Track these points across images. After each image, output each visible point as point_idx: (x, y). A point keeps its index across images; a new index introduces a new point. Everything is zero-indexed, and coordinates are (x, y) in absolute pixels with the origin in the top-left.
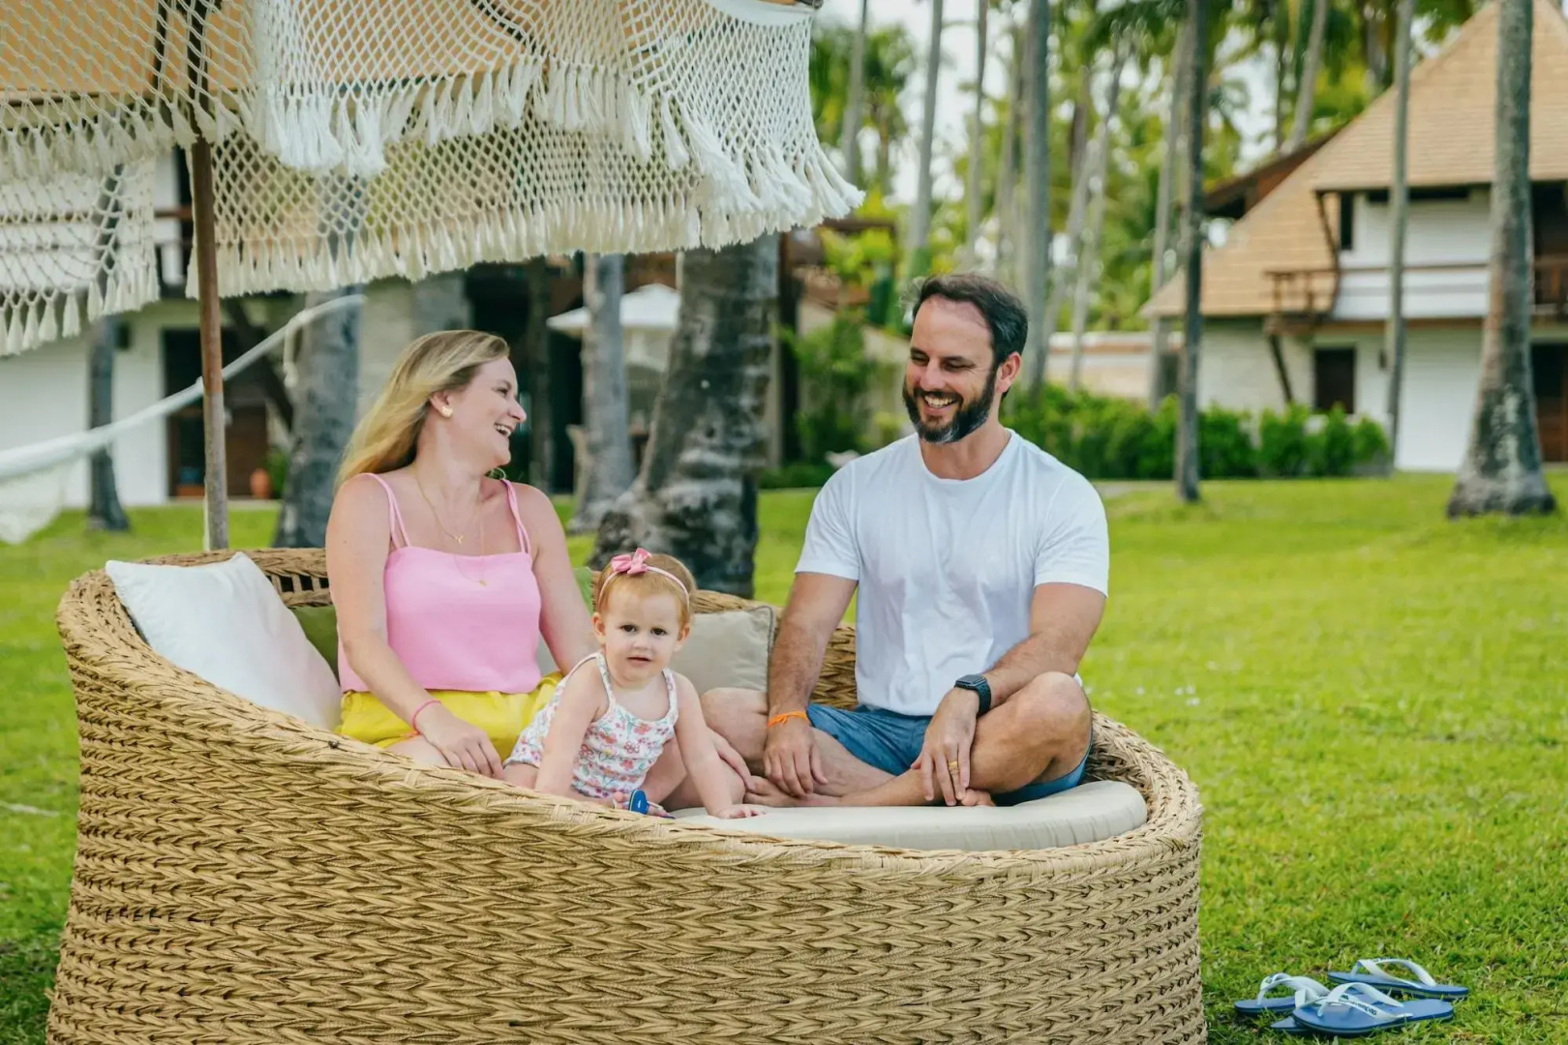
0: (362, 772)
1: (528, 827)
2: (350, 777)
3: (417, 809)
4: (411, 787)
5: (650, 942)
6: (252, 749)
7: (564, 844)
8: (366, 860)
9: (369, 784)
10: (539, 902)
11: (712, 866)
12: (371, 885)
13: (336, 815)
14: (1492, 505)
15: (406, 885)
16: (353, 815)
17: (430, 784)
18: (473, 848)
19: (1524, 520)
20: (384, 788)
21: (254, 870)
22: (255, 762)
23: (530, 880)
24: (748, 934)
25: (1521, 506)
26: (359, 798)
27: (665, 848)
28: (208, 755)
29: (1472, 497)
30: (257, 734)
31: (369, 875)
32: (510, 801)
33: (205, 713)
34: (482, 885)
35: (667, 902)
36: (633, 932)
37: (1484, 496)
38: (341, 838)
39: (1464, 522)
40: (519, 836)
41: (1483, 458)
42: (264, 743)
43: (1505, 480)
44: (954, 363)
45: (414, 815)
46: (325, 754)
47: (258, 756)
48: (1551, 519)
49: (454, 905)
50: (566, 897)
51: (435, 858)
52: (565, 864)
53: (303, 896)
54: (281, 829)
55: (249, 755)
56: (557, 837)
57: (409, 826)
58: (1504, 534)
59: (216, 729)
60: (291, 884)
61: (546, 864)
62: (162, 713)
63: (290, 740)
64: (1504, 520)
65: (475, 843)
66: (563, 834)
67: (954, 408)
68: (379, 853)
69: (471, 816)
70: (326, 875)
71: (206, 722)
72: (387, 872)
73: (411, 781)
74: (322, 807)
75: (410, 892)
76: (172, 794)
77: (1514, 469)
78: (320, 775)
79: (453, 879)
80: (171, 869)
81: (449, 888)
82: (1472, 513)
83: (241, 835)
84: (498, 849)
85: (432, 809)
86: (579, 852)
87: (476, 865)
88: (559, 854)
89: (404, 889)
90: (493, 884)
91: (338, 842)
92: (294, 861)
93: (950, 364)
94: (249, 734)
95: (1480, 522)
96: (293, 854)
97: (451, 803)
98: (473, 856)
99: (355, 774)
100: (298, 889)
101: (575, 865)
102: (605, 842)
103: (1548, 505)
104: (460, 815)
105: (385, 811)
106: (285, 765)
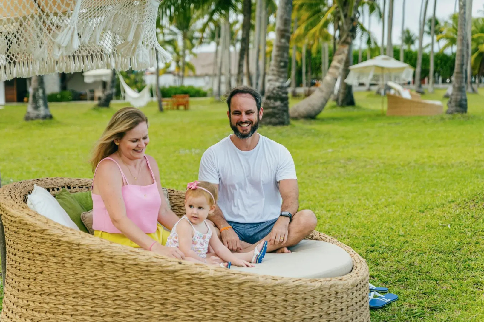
0: (194, 272)
1: (253, 286)
2: (189, 274)
3: (214, 283)
4: (212, 275)
5: (287, 319)
6: (147, 266)
7: (263, 290)
8: (193, 301)
9: (196, 276)
10: (254, 310)
11: (305, 291)
12: (194, 310)
13: (181, 287)
14: (37, 117)
15: (208, 309)
16: (188, 287)
17: (219, 274)
18: (233, 295)
19: (46, 121)
20: (202, 277)
21: (144, 308)
22: (148, 271)
23: (252, 303)
24: (312, 312)
25: (45, 117)
26: (192, 281)
27: (292, 288)
28: (124, 269)
29: (32, 115)
30: (149, 261)
31: (195, 307)
32: (245, 278)
33: (124, 254)
34: (236, 306)
35: (292, 305)
36: (283, 316)
37: (35, 115)
38: (183, 295)
39: (30, 122)
40: (249, 289)
41: (34, 105)
42: (152, 264)
43: (40, 111)
44: (249, 112)
45: (213, 285)
46: (178, 267)
47: (150, 268)
48: (52, 121)
49: (226, 314)
50: (263, 307)
51: (220, 299)
52: (263, 297)
53: (167, 316)
54: (158, 293)
55: (146, 268)
56: (261, 288)
57: (211, 289)
58: (42, 124)
59: (130, 260)
60: (161, 312)
61: (257, 297)
62: (101, 254)
63: (163, 263)
64: (41, 121)
65: (234, 293)
66: (263, 287)
67: (250, 126)
68: (199, 299)
69: (233, 284)
70: (177, 308)
71: (125, 258)
72: (202, 305)
73: (212, 273)
74: (176, 285)
75: (210, 311)
76: (102, 282)
77: (42, 108)
78: (176, 274)
79: (226, 305)
80: (101, 309)
81: (225, 309)
82: (32, 119)
83: (138, 296)
84: (242, 294)
85: (220, 282)
86: (268, 292)
87: (234, 299)
88: (261, 293)
89: (207, 311)
90: (239, 306)
91: (182, 296)
92: (162, 304)
93: (248, 113)
94: (146, 261)
95: (35, 122)
96: (162, 302)
97: (226, 280)
98: (233, 297)
99: (191, 273)
100: (164, 313)
101: (266, 296)
102: (276, 288)
103: (51, 117)
104: (230, 284)
105: (202, 285)
106: (161, 271)
